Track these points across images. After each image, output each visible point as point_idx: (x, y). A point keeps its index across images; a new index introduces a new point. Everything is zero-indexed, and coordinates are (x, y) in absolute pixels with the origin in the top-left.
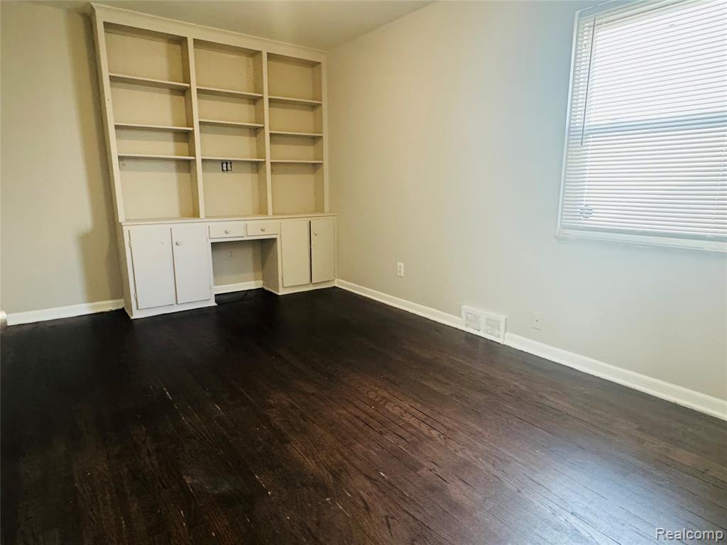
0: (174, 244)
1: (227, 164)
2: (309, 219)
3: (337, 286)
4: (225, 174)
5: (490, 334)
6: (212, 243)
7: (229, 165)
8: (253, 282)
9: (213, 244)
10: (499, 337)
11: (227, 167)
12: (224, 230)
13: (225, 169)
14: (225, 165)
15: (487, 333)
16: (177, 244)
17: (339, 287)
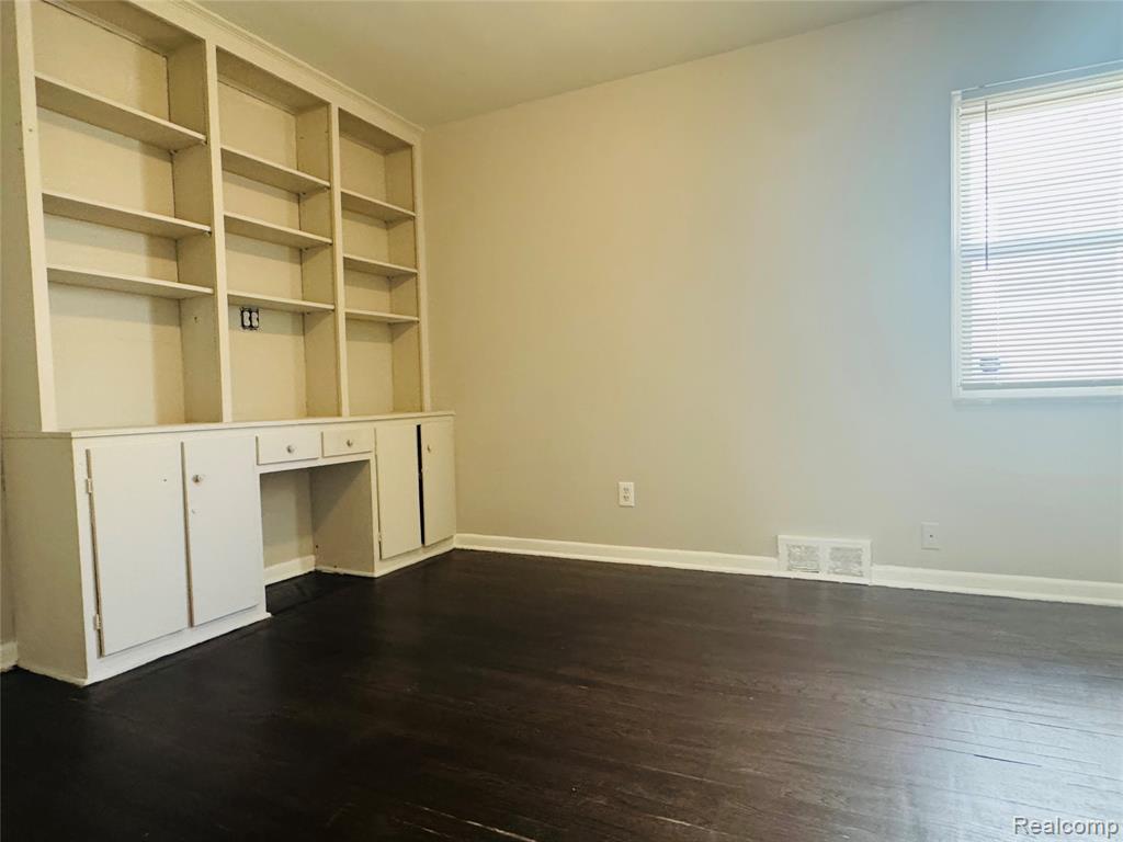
0: (188, 481)
1: (251, 312)
2: (418, 422)
3: (460, 546)
4: (248, 333)
5: (841, 574)
6: (261, 475)
7: (254, 315)
8: (297, 561)
9: (263, 477)
10: (862, 576)
11: (250, 318)
12: (287, 445)
13: (247, 323)
14: (247, 314)
15: (837, 573)
16: (196, 480)
17: (465, 547)
